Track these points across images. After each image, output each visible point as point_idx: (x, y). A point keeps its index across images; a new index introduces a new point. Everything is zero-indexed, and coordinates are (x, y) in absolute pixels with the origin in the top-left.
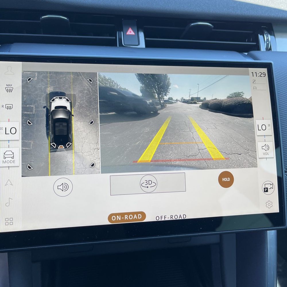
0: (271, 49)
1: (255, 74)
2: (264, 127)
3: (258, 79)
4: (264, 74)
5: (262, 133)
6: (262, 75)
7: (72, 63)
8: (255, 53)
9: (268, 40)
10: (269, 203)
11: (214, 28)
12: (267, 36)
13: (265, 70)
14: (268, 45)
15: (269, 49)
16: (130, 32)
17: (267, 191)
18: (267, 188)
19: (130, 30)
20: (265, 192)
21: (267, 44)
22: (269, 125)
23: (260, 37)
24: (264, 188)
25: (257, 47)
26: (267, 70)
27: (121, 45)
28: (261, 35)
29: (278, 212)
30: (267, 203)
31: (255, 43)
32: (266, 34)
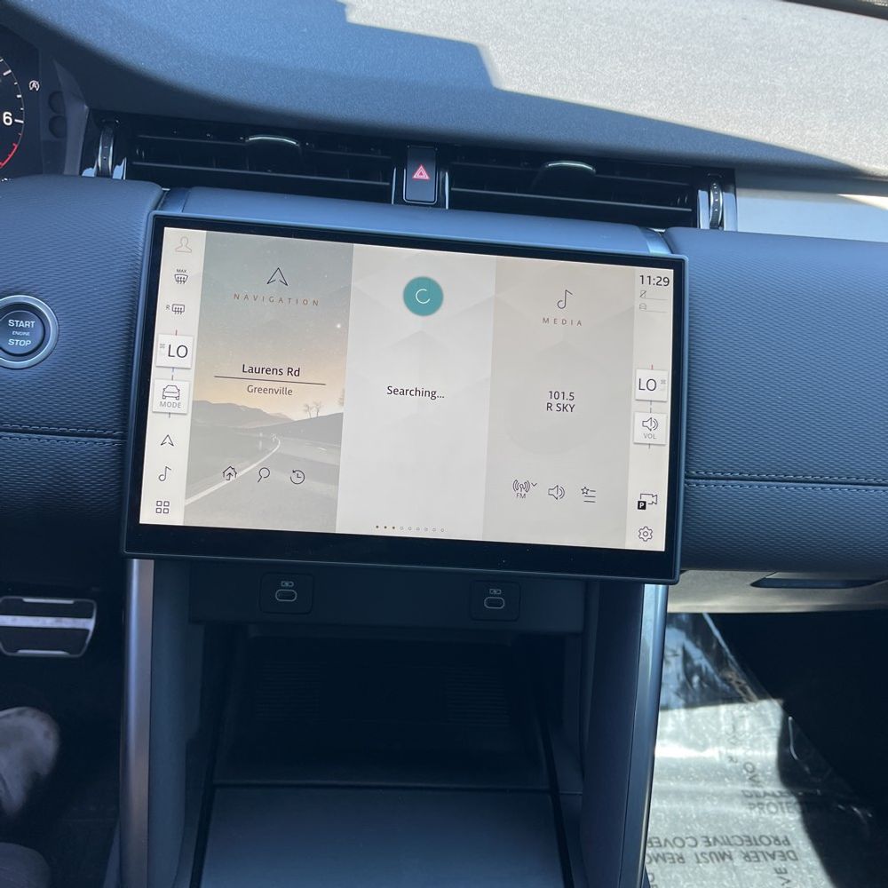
0: (723, 226)
1: (646, 279)
2: (651, 385)
3: (652, 289)
4: (666, 280)
5: (646, 395)
6: (662, 282)
7: (295, 237)
9: (717, 204)
10: (646, 532)
11: (597, 173)
12: (717, 196)
13: (669, 273)
14: (716, 215)
15: (716, 224)
16: (421, 174)
17: (644, 508)
18: (645, 503)
19: (421, 169)
20: (639, 508)
21: (714, 212)
22: (663, 382)
24: (639, 502)
26: (674, 272)
27: (399, 200)
28: (702, 189)
29: (663, 550)
31: (690, 210)
32: (714, 190)
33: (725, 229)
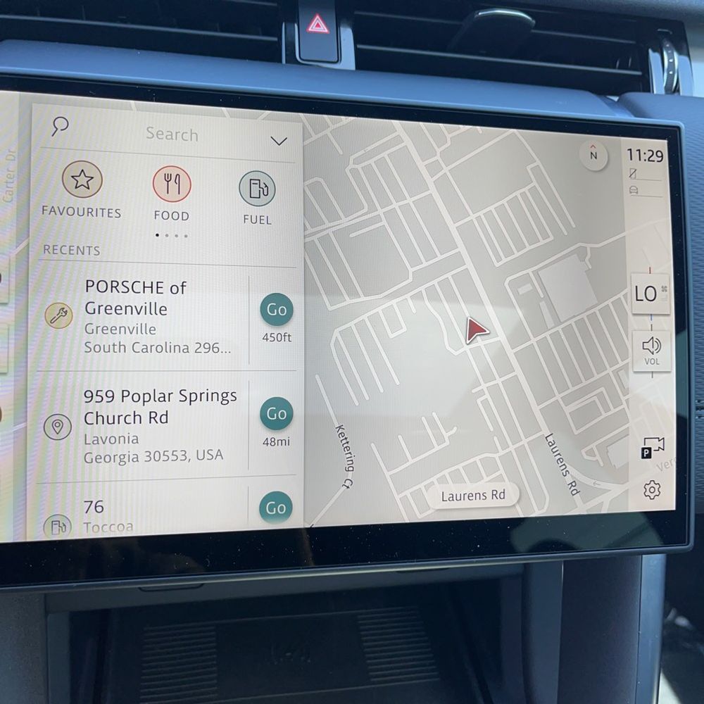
0: (678, 91)
1: (635, 154)
2: (649, 295)
3: (644, 168)
4: (659, 154)
5: (645, 306)
6: (654, 158)
7: (157, 101)
8: (636, 97)
9: (672, 65)
10: (652, 488)
11: (536, 27)
12: (671, 56)
13: (662, 145)
14: (670, 78)
15: (672, 90)
16: (318, 26)
17: (649, 456)
18: (650, 449)
19: (317, 20)
20: (643, 457)
21: (668, 74)
22: (664, 289)
23: (654, 57)
24: (643, 449)
25: (644, 84)
26: (669, 144)
27: (292, 59)
28: (654, 51)
29: (674, 509)
30: (648, 487)
31: (639, 73)
32: (667, 49)
33: (681, 94)
